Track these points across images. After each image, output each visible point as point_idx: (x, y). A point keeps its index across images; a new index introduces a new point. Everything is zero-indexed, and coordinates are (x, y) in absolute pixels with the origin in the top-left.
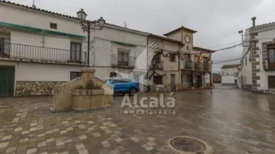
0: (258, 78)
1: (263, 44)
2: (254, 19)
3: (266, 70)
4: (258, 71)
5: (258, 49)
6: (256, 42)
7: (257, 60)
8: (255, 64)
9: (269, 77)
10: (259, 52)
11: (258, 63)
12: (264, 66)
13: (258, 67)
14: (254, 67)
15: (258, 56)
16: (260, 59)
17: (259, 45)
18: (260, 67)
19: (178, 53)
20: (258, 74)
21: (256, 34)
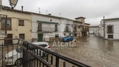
0: (105, 35)
1: (107, 26)
2: (104, 17)
3: (107, 33)
4: (105, 33)
5: (105, 27)
6: (105, 25)
7: (105, 30)
8: (104, 31)
9: (108, 35)
10: (106, 28)
11: (105, 31)
12: (107, 32)
13: (105, 32)
14: (104, 32)
15: (105, 29)
16: (106, 30)
17: (106, 26)
18: (106, 32)
19: (81, 26)
20: (105, 34)
21: (105, 23)
